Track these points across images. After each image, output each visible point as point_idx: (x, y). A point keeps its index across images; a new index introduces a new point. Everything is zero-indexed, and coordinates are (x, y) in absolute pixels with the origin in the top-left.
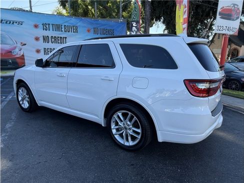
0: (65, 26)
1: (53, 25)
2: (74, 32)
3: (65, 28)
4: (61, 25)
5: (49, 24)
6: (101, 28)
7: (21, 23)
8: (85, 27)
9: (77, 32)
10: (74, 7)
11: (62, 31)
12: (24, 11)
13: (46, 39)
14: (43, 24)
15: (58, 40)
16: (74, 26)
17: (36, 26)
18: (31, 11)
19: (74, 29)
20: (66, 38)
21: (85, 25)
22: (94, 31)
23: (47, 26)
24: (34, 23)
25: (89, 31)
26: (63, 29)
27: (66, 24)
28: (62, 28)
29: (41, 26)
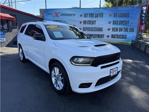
0: (96, 14)
1: (89, 14)
2: (101, 17)
3: (96, 15)
4: (94, 14)
5: (87, 14)
6: (119, 13)
7: (74, 15)
9: (102, 17)
11: (94, 17)
12: (77, 8)
13: (85, 22)
14: (84, 14)
15: (91, 22)
16: (101, 14)
17: (81, 16)
18: (80, 8)
19: (101, 15)
20: (95, 21)
21: (108, 12)
22: (114, 15)
23: (86, 15)
24: (80, 14)
25: (110, 16)
26: (94, 16)
27: (97, 13)
28: (94, 15)
29: (83, 15)
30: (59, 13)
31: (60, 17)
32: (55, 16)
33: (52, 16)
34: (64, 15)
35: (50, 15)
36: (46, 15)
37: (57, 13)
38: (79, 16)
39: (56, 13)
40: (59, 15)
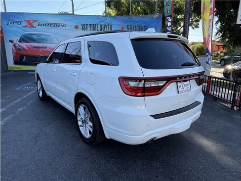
0: (101, 25)
1: (90, 25)
3: (100, 27)
4: (98, 25)
5: (87, 25)
6: (135, 25)
7: (65, 25)
8: (119, 25)
10: (118, 6)
11: (98, 30)
12: (68, 14)
14: (82, 25)
16: (108, 25)
17: (76, 27)
18: (73, 14)
19: (108, 28)
21: (119, 23)
22: (128, 28)
23: (86, 27)
24: (75, 24)
26: (99, 29)
27: (102, 24)
28: (98, 27)
29: (80, 26)
30: (34, 21)
31: (38, 28)
32: (26, 26)
33: (21, 26)
34: (44, 25)
35: (15, 24)
36: (8, 24)
37: (31, 22)
38: (74, 27)
39: (28, 22)
40: (35, 24)
